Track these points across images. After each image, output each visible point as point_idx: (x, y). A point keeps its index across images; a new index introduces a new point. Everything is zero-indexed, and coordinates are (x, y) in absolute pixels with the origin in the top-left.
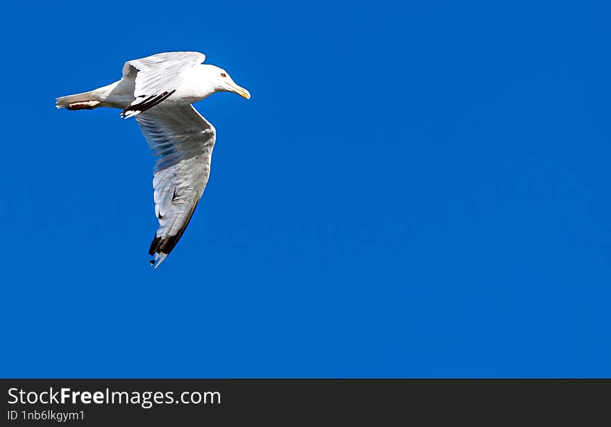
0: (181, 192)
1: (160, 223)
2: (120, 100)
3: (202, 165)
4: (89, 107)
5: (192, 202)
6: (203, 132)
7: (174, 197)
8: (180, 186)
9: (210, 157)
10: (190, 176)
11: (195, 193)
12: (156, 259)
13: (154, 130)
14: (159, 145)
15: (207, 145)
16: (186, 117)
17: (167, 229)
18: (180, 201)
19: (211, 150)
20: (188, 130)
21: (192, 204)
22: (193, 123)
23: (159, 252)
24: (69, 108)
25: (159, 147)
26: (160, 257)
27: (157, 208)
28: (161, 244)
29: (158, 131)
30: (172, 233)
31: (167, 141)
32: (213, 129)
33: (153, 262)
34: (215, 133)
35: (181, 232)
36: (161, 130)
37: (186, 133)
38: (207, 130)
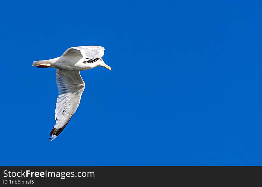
0: (67, 110)
1: (56, 122)
2: (60, 65)
3: (77, 99)
4: (46, 67)
5: (71, 114)
6: (80, 85)
7: (64, 112)
8: (67, 107)
9: (81, 96)
10: (72, 103)
11: (72, 111)
12: (52, 138)
13: (61, 82)
14: (62, 89)
15: (80, 91)
16: (75, 78)
17: (58, 125)
18: (65, 114)
19: (82, 93)
20: (74, 84)
21: (71, 116)
22: (78, 80)
23: (54, 135)
24: (38, 67)
25: (62, 90)
26: (54, 137)
27: (56, 115)
28: (55, 131)
29: (63, 82)
30: (60, 127)
31: (65, 87)
32: (84, 84)
33: (51, 139)
34: (85, 86)
35: (64, 127)
36: (64, 82)
37: (73, 85)
38: (82, 84)
